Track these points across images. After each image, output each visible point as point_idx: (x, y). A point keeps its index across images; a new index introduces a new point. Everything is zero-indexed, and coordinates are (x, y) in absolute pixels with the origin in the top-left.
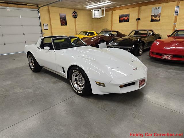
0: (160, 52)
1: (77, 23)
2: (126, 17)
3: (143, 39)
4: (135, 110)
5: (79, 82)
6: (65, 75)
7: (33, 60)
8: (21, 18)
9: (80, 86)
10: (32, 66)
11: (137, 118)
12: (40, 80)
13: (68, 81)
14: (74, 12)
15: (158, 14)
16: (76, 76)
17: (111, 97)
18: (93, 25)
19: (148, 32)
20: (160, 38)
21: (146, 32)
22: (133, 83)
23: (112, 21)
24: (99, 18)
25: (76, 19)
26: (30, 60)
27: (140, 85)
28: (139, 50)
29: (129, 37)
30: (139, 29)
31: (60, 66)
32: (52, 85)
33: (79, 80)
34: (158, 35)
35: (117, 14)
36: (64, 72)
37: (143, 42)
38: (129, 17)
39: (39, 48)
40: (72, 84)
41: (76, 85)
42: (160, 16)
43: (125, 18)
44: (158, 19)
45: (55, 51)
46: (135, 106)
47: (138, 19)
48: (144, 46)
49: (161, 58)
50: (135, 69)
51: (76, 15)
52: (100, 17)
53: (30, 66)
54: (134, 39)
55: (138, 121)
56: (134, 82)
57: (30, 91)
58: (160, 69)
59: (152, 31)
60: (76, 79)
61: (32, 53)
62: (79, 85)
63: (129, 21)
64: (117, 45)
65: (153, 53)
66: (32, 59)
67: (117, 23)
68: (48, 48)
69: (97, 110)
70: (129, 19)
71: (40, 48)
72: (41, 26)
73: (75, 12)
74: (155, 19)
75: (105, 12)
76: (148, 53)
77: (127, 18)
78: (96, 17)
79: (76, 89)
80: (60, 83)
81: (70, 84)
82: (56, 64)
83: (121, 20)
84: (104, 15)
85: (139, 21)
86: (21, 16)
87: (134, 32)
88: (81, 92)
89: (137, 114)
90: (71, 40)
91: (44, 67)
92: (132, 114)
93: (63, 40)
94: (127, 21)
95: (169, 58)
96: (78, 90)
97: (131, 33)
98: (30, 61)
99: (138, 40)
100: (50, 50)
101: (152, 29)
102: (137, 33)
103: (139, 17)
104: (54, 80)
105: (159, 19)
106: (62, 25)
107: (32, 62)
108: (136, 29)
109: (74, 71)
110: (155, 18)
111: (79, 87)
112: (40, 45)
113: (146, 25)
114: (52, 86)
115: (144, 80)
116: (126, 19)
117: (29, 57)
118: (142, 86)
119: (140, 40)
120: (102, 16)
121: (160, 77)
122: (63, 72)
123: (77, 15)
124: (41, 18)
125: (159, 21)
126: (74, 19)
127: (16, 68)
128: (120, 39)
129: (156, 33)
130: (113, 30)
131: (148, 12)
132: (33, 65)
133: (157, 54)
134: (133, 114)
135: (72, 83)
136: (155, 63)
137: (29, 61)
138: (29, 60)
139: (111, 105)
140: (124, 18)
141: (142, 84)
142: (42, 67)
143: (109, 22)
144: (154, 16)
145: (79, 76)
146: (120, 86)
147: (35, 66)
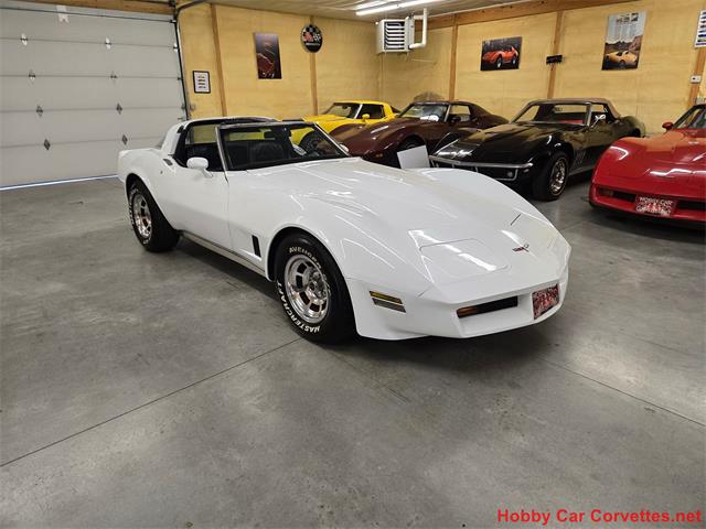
0: (632, 188)
1: (319, 70)
2: (506, 49)
3: (567, 136)
4: (511, 400)
5: (309, 293)
6: (261, 263)
7: (146, 208)
8: (109, 46)
9: (315, 307)
10: (143, 230)
11: (516, 429)
12: (171, 282)
13: (270, 285)
14: (308, 30)
15: (631, 41)
16: (301, 269)
17: (427, 351)
18: (380, 80)
19: (588, 109)
20: (637, 133)
21: (583, 109)
22: (510, 302)
23: (453, 67)
24: (405, 53)
25: (317, 54)
26: (138, 206)
27: (536, 308)
28: (550, 178)
29: (514, 126)
30: (559, 95)
31: (243, 231)
32: (213, 300)
33: (312, 284)
34: (629, 121)
35: (473, 39)
36: (257, 252)
37: (567, 147)
38: (518, 49)
39: (170, 164)
40: (286, 298)
41: (298, 303)
42: (638, 49)
43: (503, 54)
44: (631, 58)
45: (227, 174)
47: (554, 60)
48: (570, 163)
49: (631, 210)
50: (519, 249)
51: (317, 39)
52: (406, 50)
53: (135, 227)
54: (534, 135)
55: (519, 441)
56: (516, 298)
58: (626, 253)
59: (605, 105)
60: (299, 279)
61: (143, 179)
62: (310, 304)
63: (520, 67)
64: (466, 159)
65: (601, 191)
66: (143, 204)
67: (476, 73)
68: (203, 162)
69: (372, 398)
70: (518, 59)
71: (173, 161)
72: (182, 79)
73: (311, 29)
74: (619, 58)
75: (428, 29)
76: (584, 190)
77: (510, 54)
78: (394, 48)
79: (299, 318)
80: (242, 295)
81: (277, 297)
82: (229, 224)
83: (488, 61)
84: (424, 42)
85: (558, 66)
86: (108, 41)
87: (535, 109)
88: (318, 329)
89: (518, 414)
90: (291, 135)
91: (186, 234)
92: (499, 416)
93: (260, 136)
94: (513, 64)
95: (662, 209)
96: (308, 320)
97: (523, 112)
98: (136, 212)
99: (547, 139)
100: (209, 169)
101: (608, 98)
102: (546, 111)
103: (556, 49)
104: (222, 281)
105: (637, 62)
106: (261, 77)
107: (143, 213)
108: (542, 97)
109: (291, 250)
110: (620, 54)
111: (310, 308)
112: (173, 153)
113: (582, 84)
114: (215, 304)
115: (553, 292)
116: (508, 58)
117: (134, 196)
118: (543, 313)
119: (557, 138)
120: (417, 45)
121: (623, 281)
122: (253, 255)
123: (321, 40)
124: (186, 49)
125: (634, 66)
126: (308, 55)
127: (85, 236)
128: (482, 134)
129: (623, 116)
130: (458, 97)
131: (591, 30)
132: (146, 224)
133: (619, 195)
134: (503, 416)
135: (285, 294)
136: (609, 230)
137: (132, 208)
138: (132, 206)
139: (425, 381)
140: (500, 56)
141: (547, 304)
142: (180, 231)
143: (444, 70)
144: (616, 46)
145: (309, 269)
146: (460, 311)
147: (155, 230)
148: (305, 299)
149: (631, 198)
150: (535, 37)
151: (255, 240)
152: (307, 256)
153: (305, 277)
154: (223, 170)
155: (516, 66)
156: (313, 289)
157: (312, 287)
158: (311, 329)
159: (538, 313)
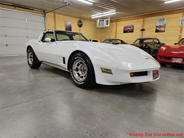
0: (170, 56)
1: (82, 32)
2: (130, 27)
3: (149, 45)
5: (80, 73)
6: (65, 67)
7: (32, 56)
10: (30, 62)
14: (79, 21)
15: (163, 25)
18: (97, 35)
19: (153, 41)
22: (145, 73)
23: (116, 32)
24: (104, 28)
25: (81, 28)
30: (144, 37)
31: (60, 56)
32: (50, 78)
33: (81, 69)
35: (121, 25)
36: (64, 63)
37: (149, 48)
38: (133, 28)
39: (40, 42)
42: (165, 27)
43: (129, 29)
44: (163, 29)
46: (148, 100)
47: (143, 30)
49: (170, 62)
50: (147, 59)
51: (81, 24)
52: (104, 27)
53: (28, 61)
54: (139, 45)
57: (24, 82)
58: (171, 72)
59: (158, 40)
60: (77, 68)
61: (32, 47)
63: (134, 32)
65: (161, 57)
66: (31, 55)
67: (122, 33)
69: (102, 102)
70: (133, 30)
73: (80, 22)
74: (160, 29)
75: (110, 23)
77: (131, 29)
78: (101, 27)
82: (56, 55)
83: (125, 31)
84: (109, 25)
85: (144, 31)
86: (26, 20)
87: (139, 40)
88: (83, 83)
90: (75, 35)
91: (43, 62)
94: (132, 31)
95: (179, 61)
97: (136, 41)
98: (29, 56)
99: (143, 46)
100: (51, 41)
101: (158, 38)
103: (143, 27)
104: (53, 75)
105: (165, 30)
107: (31, 57)
108: (140, 37)
109: (75, 58)
110: (160, 28)
111: (79, 76)
112: (41, 39)
113: (150, 36)
116: (131, 30)
117: (29, 52)
118: (155, 78)
119: (146, 45)
120: (107, 26)
123: (82, 24)
124: (47, 23)
125: (164, 31)
126: (79, 28)
129: (162, 43)
130: (117, 39)
131: (152, 23)
132: (31, 61)
133: (166, 58)
134: (147, 108)
137: (28, 56)
138: (28, 55)
139: (118, 98)
140: (128, 29)
141: (156, 76)
142: (41, 62)
143: (114, 33)
144: (159, 26)
145: (81, 65)
146: (130, 73)
147: (34, 62)
148: (78, 74)
149: (170, 58)
150: (137, 24)
151: (64, 58)
152: (80, 59)
153: (79, 67)
154: (55, 41)
156: (81, 71)
157: (81, 70)
158: (81, 83)
159: (154, 78)
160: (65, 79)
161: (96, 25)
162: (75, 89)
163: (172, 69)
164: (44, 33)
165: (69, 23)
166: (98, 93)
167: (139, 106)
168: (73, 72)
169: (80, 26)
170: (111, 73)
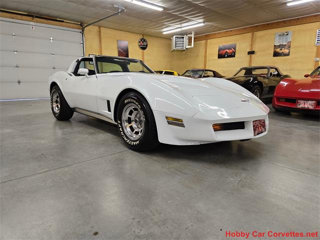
1: (146, 58)
2: (229, 49)
4: (244, 175)
5: (134, 125)
6: (110, 116)
7: (59, 99)
8: (52, 41)
9: (137, 133)
10: (56, 110)
11: (248, 187)
14: (141, 40)
15: (286, 44)
18: (173, 63)
19: (269, 71)
22: (240, 125)
23: (205, 57)
25: (145, 51)
26: (55, 98)
27: (255, 130)
30: (254, 65)
31: (102, 99)
33: (136, 120)
34: (287, 77)
35: (215, 45)
36: (109, 110)
37: (260, 83)
38: (235, 49)
39: (71, 75)
40: (122, 129)
42: (290, 47)
43: (228, 51)
44: (286, 51)
45: (97, 75)
46: (244, 169)
47: (251, 53)
48: (262, 92)
49: (295, 107)
50: (244, 101)
51: (145, 44)
52: (184, 49)
53: (52, 108)
55: (250, 192)
56: (243, 122)
57: (43, 142)
58: (294, 125)
59: (276, 69)
60: (129, 118)
61: (58, 84)
62: (134, 132)
63: (236, 56)
65: (279, 99)
66: (57, 97)
67: (215, 60)
68: (86, 71)
69: (166, 172)
70: (235, 53)
73: (143, 40)
74: (281, 51)
75: (194, 41)
77: (231, 51)
78: (180, 48)
82: (96, 97)
83: (221, 55)
84: (193, 45)
85: (253, 55)
86: (51, 39)
87: (244, 71)
89: (248, 181)
91: (76, 109)
92: (238, 182)
94: (232, 55)
95: (309, 106)
96: (132, 138)
97: (238, 72)
98: (54, 100)
99: (250, 80)
100: (89, 74)
101: (277, 66)
103: (252, 49)
105: (289, 53)
107: (57, 102)
108: (246, 65)
109: (126, 102)
110: (281, 49)
112: (73, 71)
113: (264, 63)
116: (230, 53)
117: (53, 93)
118: (258, 134)
119: (255, 79)
120: (189, 47)
121: (296, 134)
122: (108, 112)
123: (147, 45)
124: (87, 44)
125: (288, 55)
126: (141, 51)
127: (28, 115)
129: (284, 74)
130: (207, 69)
131: (267, 40)
132: (58, 107)
133: (288, 100)
134: (240, 181)
135: (123, 131)
137: (52, 100)
138: (52, 99)
139: (195, 167)
140: (227, 52)
141: (260, 130)
142: (74, 108)
143: (201, 59)
144: (279, 46)
145: (135, 112)
146: (214, 125)
147: (61, 109)
148: (131, 127)
149: (294, 101)
150: (242, 43)
151: (108, 102)
152: (133, 103)
153: (133, 117)
154: (95, 74)
155: (234, 56)
156: (136, 123)
158: (135, 143)
159: (256, 134)
160: (111, 137)
161: (170, 45)
162: (126, 152)
163: (297, 120)
164: (78, 60)
165: (124, 44)
166: (163, 159)
167: (228, 178)
168: (123, 125)
169: (144, 48)
170: (182, 125)
